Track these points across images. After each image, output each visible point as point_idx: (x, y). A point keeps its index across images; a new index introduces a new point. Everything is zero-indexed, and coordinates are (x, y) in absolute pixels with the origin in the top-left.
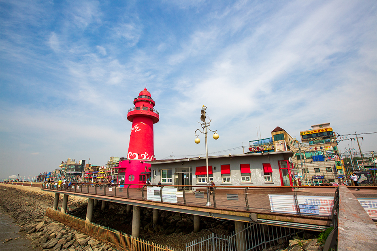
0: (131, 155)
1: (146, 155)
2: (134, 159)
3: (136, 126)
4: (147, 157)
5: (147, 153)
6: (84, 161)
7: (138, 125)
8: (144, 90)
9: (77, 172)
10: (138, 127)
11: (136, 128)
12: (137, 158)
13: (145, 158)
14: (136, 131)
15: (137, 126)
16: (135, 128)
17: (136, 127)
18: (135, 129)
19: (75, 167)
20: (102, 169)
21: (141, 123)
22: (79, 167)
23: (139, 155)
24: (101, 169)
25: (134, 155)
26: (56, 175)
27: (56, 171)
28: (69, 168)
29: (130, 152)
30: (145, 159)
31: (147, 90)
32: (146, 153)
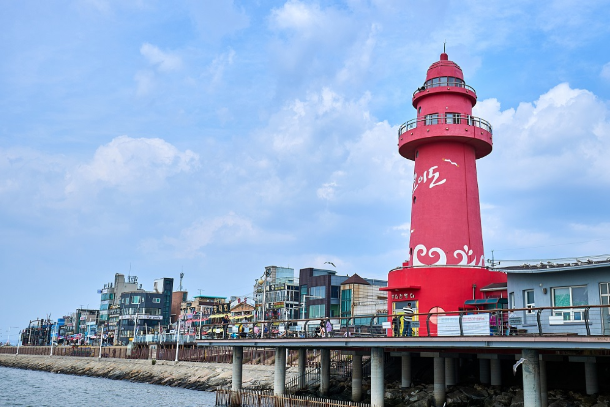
0: (423, 255)
1: (467, 254)
2: (436, 264)
3: (431, 170)
4: (470, 259)
5: (469, 249)
6: (168, 283)
7: (436, 167)
8: (439, 60)
9: (152, 317)
10: (437, 175)
11: (433, 177)
12: (442, 262)
13: (464, 263)
14: (432, 185)
15: (434, 171)
16: (430, 177)
17: (433, 173)
18: (429, 181)
19: (143, 300)
20: (241, 305)
21: (446, 160)
22: (157, 301)
23: (446, 253)
24: (238, 306)
25: (432, 254)
26: (82, 326)
27: (79, 315)
28: (127, 303)
29: (420, 247)
30: (466, 264)
31: (449, 59)
32: (466, 248)
